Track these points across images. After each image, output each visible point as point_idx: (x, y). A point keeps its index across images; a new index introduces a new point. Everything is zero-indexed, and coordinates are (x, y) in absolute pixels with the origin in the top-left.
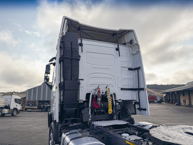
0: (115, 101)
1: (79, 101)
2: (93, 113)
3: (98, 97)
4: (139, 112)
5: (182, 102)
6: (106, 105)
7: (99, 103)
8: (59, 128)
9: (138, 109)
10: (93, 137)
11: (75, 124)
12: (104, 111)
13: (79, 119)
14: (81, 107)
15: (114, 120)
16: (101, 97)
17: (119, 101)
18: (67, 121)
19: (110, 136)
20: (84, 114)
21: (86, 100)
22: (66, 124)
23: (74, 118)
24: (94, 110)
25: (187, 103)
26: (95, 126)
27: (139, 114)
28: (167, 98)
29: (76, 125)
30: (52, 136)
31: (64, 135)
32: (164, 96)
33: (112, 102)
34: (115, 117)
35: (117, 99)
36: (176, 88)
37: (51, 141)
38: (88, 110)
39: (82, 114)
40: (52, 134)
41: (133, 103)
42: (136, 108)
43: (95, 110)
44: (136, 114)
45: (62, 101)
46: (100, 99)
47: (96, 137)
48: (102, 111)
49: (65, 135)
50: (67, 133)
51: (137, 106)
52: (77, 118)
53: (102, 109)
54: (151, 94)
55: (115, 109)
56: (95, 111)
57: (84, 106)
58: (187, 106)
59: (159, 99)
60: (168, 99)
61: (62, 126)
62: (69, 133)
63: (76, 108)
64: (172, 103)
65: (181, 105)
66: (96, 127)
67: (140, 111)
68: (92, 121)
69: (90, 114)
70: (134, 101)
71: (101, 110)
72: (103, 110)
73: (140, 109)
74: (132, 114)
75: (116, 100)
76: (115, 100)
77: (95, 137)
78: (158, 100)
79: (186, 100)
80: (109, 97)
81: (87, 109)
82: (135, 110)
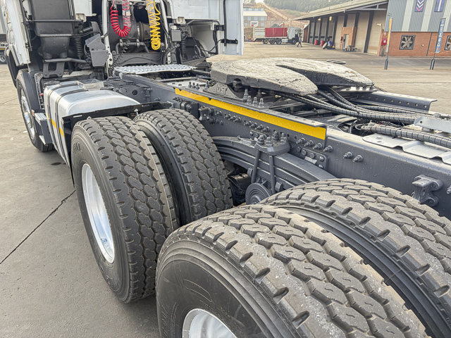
0: (170, 21)
1: (74, 17)
2: (117, 48)
3: (123, 7)
4: (224, 47)
5: (338, 41)
6: (146, 31)
7: (128, 23)
8: (38, 82)
9: (223, 41)
10: (112, 90)
11: (75, 74)
12: (142, 44)
13: (84, 61)
14: (84, 33)
15: (167, 63)
16: (133, 8)
17: (178, 23)
18: (53, 66)
19: (150, 87)
20: (93, 50)
21: (95, 15)
22: (52, 73)
23: (69, 59)
24: (119, 42)
25: (348, 43)
26: (120, 75)
27: (223, 53)
28: (310, 33)
29: (79, 75)
30: (26, 102)
31: (47, 91)
32: (306, 26)
33: (161, 21)
34: (169, 59)
35: (174, 16)
36: (332, 7)
37: (26, 114)
38: (103, 40)
39: (87, 49)
40: (24, 98)
41: (213, 28)
42: (219, 39)
43: (121, 40)
44: (216, 53)
45: (29, 14)
46: (128, 14)
47: (120, 91)
48: (138, 44)
49: (50, 90)
50: (54, 87)
51: (220, 35)
52: (78, 58)
53: (138, 40)
54: (278, 24)
55: (168, 40)
56: (121, 44)
57: (92, 30)
58: (346, 50)
59: (291, 35)
60: (312, 35)
61: (43, 78)
62: (58, 85)
63: (70, 35)
64: (318, 43)
65: (334, 49)
66: (123, 76)
67: (225, 45)
68: (114, 65)
69: (109, 50)
70: (214, 24)
71: (136, 41)
72: (140, 41)
73: (226, 41)
74: (209, 55)
75: (171, 19)
76: (168, 19)
77: (117, 91)
78: (290, 38)
79: (348, 36)
80: (150, 9)
81: (98, 36)
82: (216, 43)
